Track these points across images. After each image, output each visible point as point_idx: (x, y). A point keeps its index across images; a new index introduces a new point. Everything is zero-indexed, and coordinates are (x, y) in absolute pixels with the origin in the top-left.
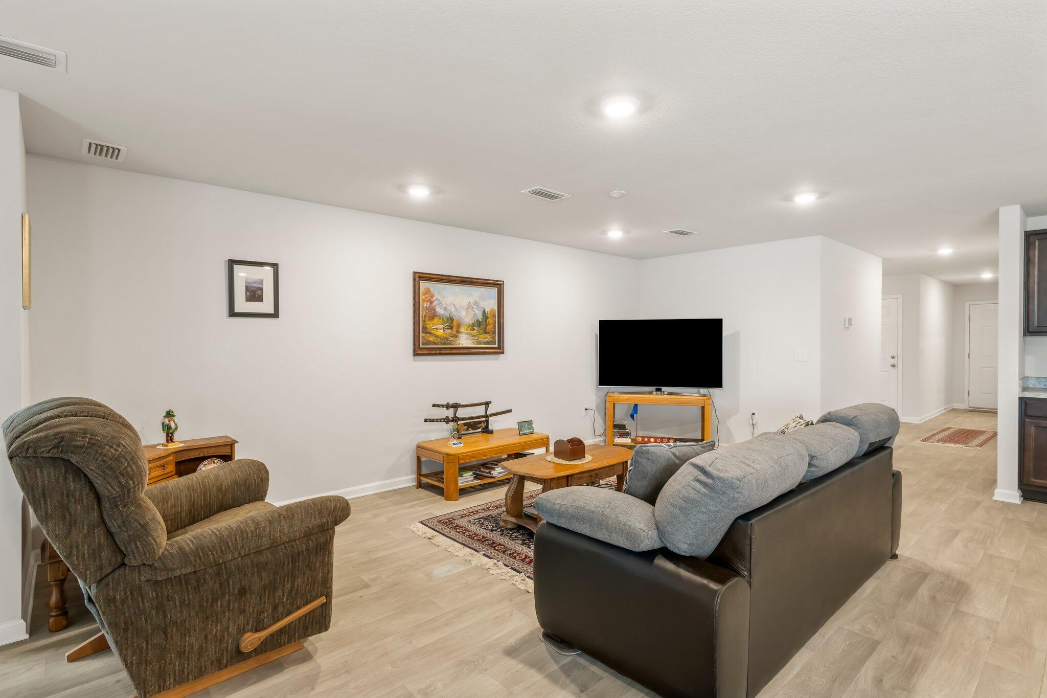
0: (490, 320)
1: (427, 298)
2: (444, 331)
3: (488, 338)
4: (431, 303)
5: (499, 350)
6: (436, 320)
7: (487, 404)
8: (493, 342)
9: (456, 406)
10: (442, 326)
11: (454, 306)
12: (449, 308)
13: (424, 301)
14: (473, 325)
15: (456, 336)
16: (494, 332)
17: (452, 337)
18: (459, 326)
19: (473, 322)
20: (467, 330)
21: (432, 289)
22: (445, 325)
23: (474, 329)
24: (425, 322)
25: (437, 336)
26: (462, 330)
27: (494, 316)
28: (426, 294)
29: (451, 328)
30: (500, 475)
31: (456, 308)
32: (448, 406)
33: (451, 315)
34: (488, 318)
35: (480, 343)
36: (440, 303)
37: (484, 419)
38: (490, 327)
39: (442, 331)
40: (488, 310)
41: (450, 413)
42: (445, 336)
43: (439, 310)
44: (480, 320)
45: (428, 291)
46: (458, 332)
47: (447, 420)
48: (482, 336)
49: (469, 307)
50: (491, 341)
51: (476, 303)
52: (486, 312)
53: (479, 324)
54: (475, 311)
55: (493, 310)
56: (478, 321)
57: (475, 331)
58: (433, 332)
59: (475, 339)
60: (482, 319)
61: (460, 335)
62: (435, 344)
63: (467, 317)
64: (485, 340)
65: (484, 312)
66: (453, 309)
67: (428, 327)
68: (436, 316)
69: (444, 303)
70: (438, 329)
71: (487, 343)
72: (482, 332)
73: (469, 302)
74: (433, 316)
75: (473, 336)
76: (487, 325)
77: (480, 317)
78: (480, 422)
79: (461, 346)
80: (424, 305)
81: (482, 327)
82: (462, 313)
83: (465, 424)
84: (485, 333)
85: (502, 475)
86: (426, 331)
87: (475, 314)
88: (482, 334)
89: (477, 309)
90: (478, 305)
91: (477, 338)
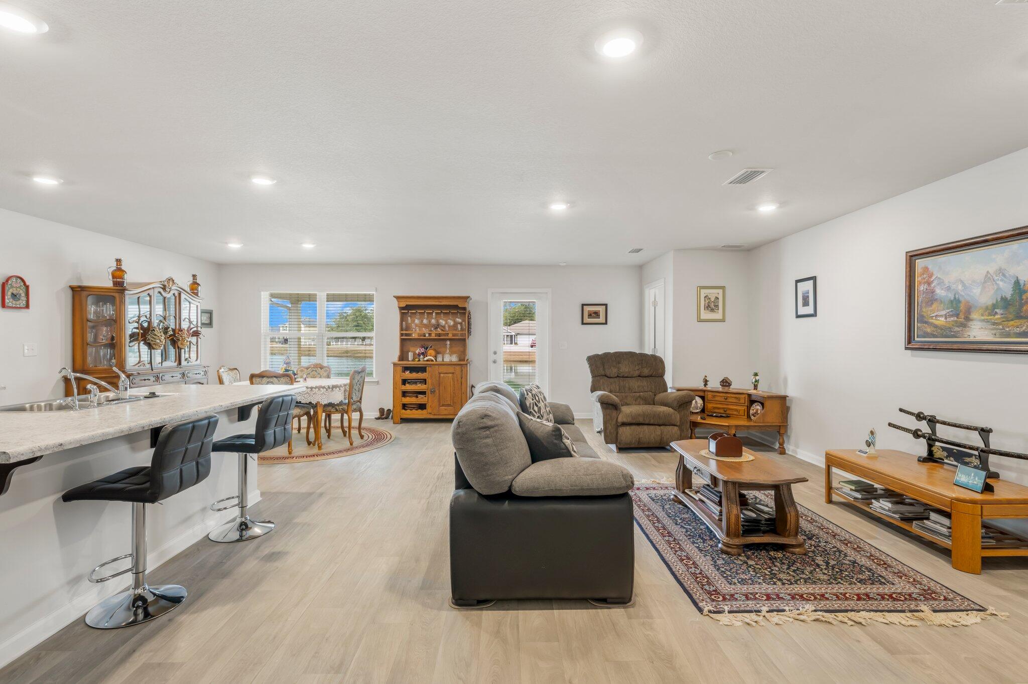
1: (924, 279)
2: (946, 318)
3: (1024, 327)
4: (929, 284)
6: (934, 306)
7: (985, 432)
9: (932, 421)
10: (943, 313)
11: (962, 282)
12: (954, 287)
13: (920, 283)
14: (994, 306)
15: (964, 326)
17: (958, 327)
18: (968, 310)
19: (995, 302)
20: (982, 315)
21: (930, 267)
22: (948, 311)
23: (996, 313)
24: (921, 309)
25: (936, 326)
26: (974, 315)
28: (923, 274)
29: (957, 315)
31: (964, 285)
32: (920, 417)
33: (957, 296)
36: (941, 283)
37: (976, 453)
38: (1027, 308)
39: (943, 319)
41: (924, 427)
42: (948, 325)
43: (940, 292)
44: (1009, 296)
45: (926, 269)
46: (968, 319)
47: (916, 434)
48: (1012, 323)
49: (988, 278)
51: (1001, 272)
52: (1022, 283)
53: (1006, 303)
54: (998, 285)
56: (1004, 299)
57: (997, 317)
58: (931, 321)
59: (997, 329)
60: (1012, 295)
61: (970, 323)
62: (935, 336)
63: (983, 297)
64: (1018, 330)
65: (1017, 283)
66: (960, 287)
67: (925, 314)
68: (936, 300)
69: (946, 282)
70: (940, 317)
72: (1011, 316)
73: (988, 272)
74: (931, 299)
75: (994, 324)
76: (1021, 305)
77: (1008, 293)
79: (972, 339)
80: (920, 288)
81: (1011, 310)
82: (975, 291)
83: (944, 449)
84: (1019, 317)
86: (922, 320)
87: (999, 289)
88: (1012, 320)
89: (1002, 280)
90: (1004, 275)
91: (1001, 327)
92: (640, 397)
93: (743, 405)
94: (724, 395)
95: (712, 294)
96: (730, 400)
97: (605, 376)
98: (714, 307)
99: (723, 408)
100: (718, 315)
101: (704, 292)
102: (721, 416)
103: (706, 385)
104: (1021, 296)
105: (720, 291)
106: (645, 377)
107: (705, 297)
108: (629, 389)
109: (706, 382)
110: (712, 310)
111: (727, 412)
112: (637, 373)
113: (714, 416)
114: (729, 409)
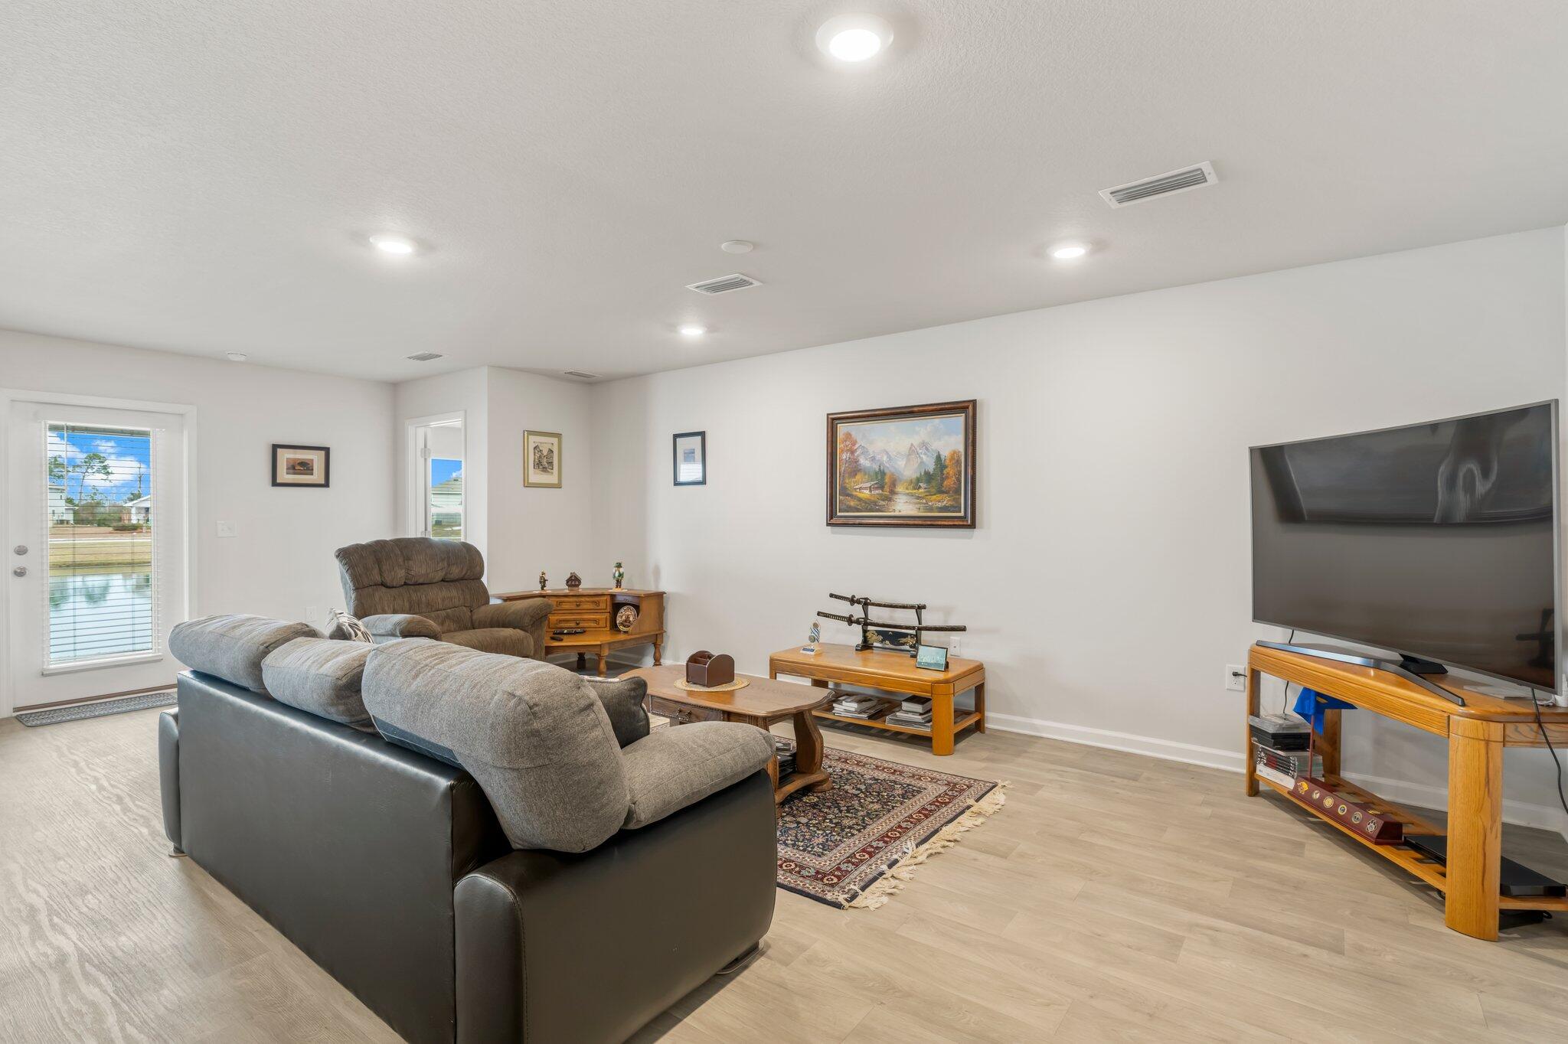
0: (950, 471)
1: (847, 446)
2: (871, 491)
3: (946, 501)
4: (853, 452)
5: (968, 522)
6: (858, 477)
7: (920, 608)
8: (956, 507)
9: (866, 603)
10: (868, 485)
11: (887, 453)
12: (878, 457)
13: (842, 451)
14: (918, 480)
15: (889, 499)
16: (957, 491)
17: (883, 500)
18: (894, 484)
19: (918, 475)
20: (907, 489)
21: (853, 434)
22: (873, 483)
23: (920, 487)
24: (844, 480)
25: (860, 500)
26: (900, 489)
27: (958, 462)
28: (846, 441)
29: (882, 487)
31: (889, 457)
32: (852, 601)
33: (882, 468)
34: (946, 467)
35: (931, 509)
36: (865, 452)
38: (948, 483)
39: (867, 492)
40: (945, 453)
41: (857, 611)
42: (873, 499)
43: (864, 462)
44: (931, 471)
45: (848, 436)
46: (893, 492)
47: (850, 621)
48: (934, 497)
49: (912, 451)
50: (952, 506)
51: (924, 445)
52: (943, 457)
53: (928, 477)
54: (922, 458)
55: (955, 453)
56: (927, 473)
57: (920, 490)
58: (854, 493)
59: (920, 503)
60: (935, 469)
61: (896, 497)
62: (858, 510)
63: (907, 469)
64: (940, 505)
65: (939, 457)
66: (885, 458)
67: (848, 486)
68: (860, 470)
69: (871, 452)
70: (864, 490)
71: (942, 509)
72: (933, 491)
73: (912, 445)
74: (855, 470)
75: (918, 498)
76: (943, 480)
77: (931, 467)
79: (897, 514)
80: (843, 456)
81: (934, 483)
82: (899, 463)
83: (879, 633)
84: (940, 492)
86: (845, 492)
87: (922, 462)
88: (935, 495)
89: (925, 454)
90: (927, 449)
91: (924, 501)
92: (448, 617)
93: (603, 611)
94: (575, 599)
95: (546, 443)
96: (585, 607)
97: (383, 584)
98: (547, 466)
99: (574, 620)
100: (551, 478)
101: (534, 440)
102: (576, 633)
103: (543, 587)
104: (942, 471)
105: (555, 440)
106: (452, 581)
107: (535, 448)
108: (428, 604)
109: (543, 582)
110: (545, 470)
111: (581, 625)
112: (440, 575)
113: (566, 634)
114: (584, 620)
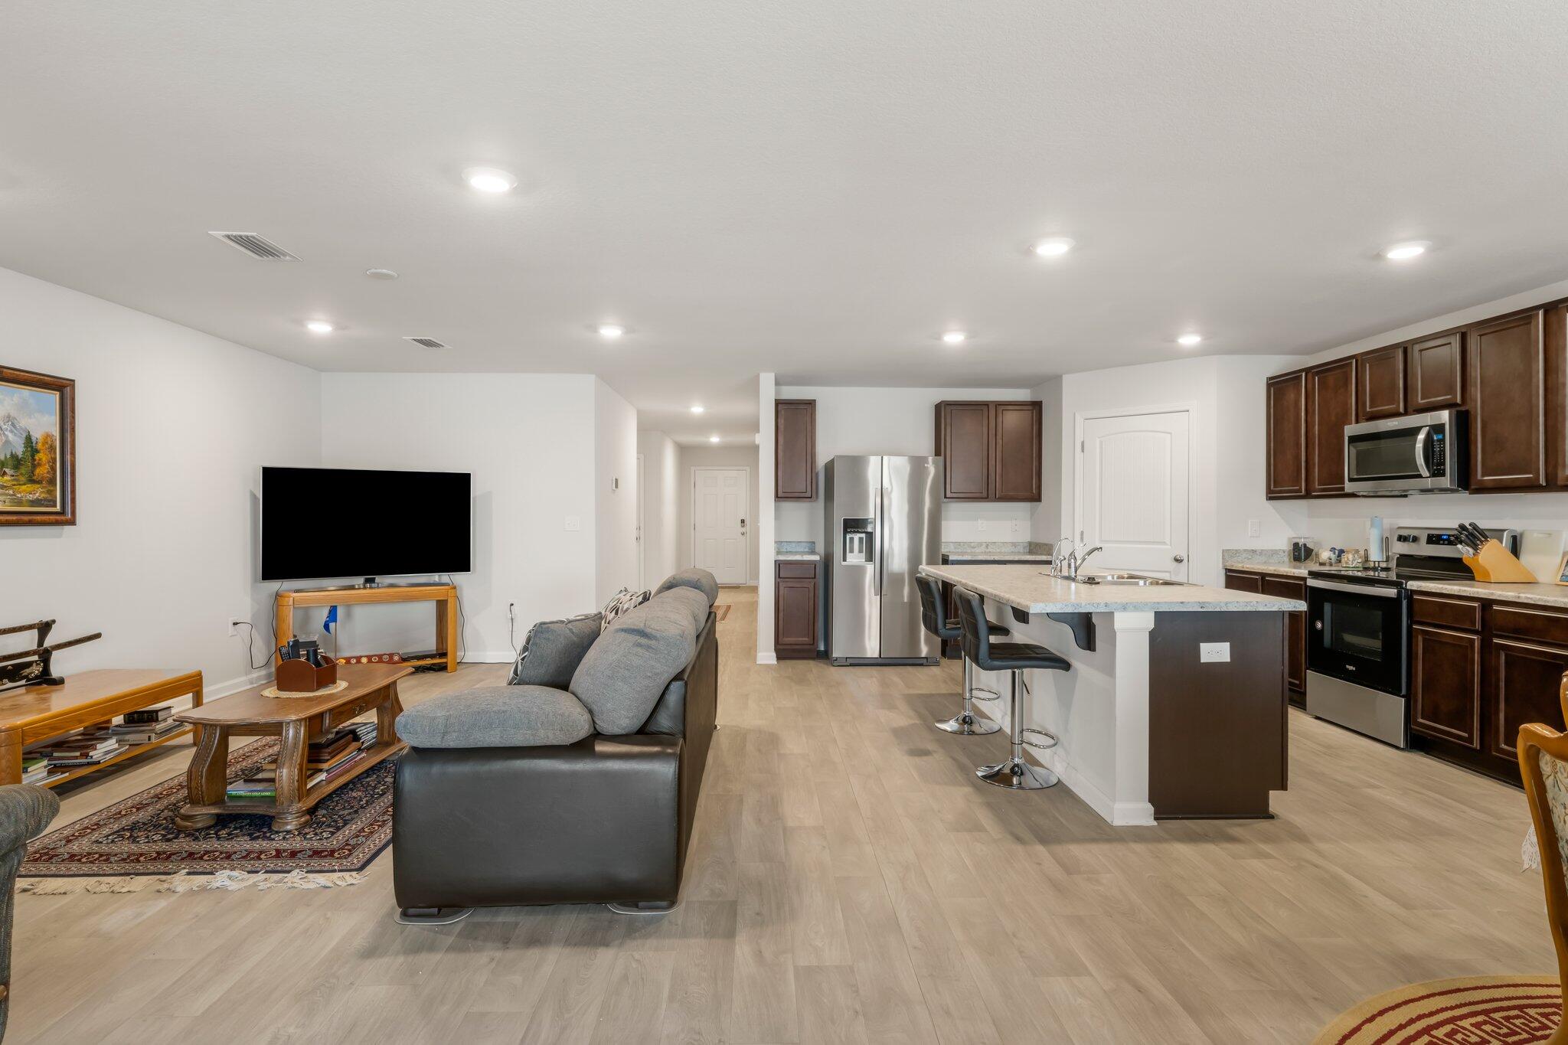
0: (42, 457)
3: (39, 493)
5: (65, 517)
7: (44, 628)
8: (49, 501)
16: (52, 482)
19: (3, 458)
23: (5, 473)
27: (52, 448)
30: (108, 757)
34: (37, 451)
35: (20, 503)
37: (36, 658)
38: (42, 471)
40: (37, 435)
44: (20, 454)
48: (24, 487)
50: (45, 499)
51: (10, 420)
52: (34, 439)
53: (16, 462)
54: (7, 436)
55: (48, 436)
56: (14, 456)
57: (6, 478)
59: (7, 495)
60: (24, 453)
64: (31, 497)
65: (29, 439)
71: (34, 503)
72: (23, 479)
75: (4, 487)
76: (34, 466)
77: (19, 450)
78: (29, 665)
81: (23, 470)
84: (32, 481)
85: (111, 755)
87: (7, 442)
88: (24, 484)
89: (11, 431)
90: (13, 425)
91: (11, 492)
104: (33, 456)
